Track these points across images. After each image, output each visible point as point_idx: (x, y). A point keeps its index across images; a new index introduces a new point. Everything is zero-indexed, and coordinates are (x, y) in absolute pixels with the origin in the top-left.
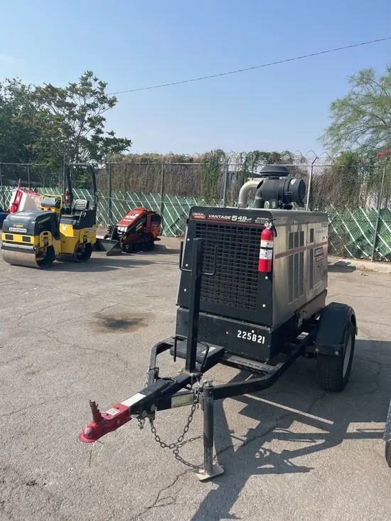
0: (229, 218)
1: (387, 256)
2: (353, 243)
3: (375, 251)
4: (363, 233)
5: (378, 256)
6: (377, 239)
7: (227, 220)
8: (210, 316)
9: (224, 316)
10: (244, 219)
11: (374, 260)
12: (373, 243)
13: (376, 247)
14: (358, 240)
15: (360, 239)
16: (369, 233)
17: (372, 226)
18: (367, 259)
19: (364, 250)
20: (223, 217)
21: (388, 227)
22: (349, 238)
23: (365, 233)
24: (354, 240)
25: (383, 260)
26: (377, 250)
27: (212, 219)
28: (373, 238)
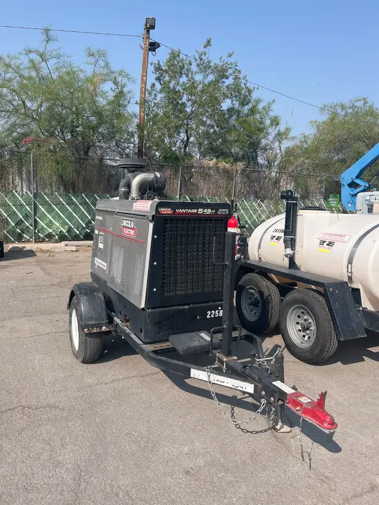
0: (195, 211)
1: (46, 236)
2: (13, 227)
3: (35, 233)
4: (21, 217)
5: (39, 237)
6: (36, 221)
7: (194, 213)
8: (181, 307)
9: (194, 304)
10: (208, 211)
11: (36, 242)
12: (32, 226)
13: (35, 228)
14: (17, 224)
15: (19, 223)
16: (27, 216)
17: (29, 209)
18: (28, 241)
19: (24, 233)
20: (190, 211)
21: (43, 210)
22: (8, 222)
23: (23, 217)
24: (13, 225)
25: (43, 241)
26: (36, 231)
27: (180, 214)
28: (32, 221)
